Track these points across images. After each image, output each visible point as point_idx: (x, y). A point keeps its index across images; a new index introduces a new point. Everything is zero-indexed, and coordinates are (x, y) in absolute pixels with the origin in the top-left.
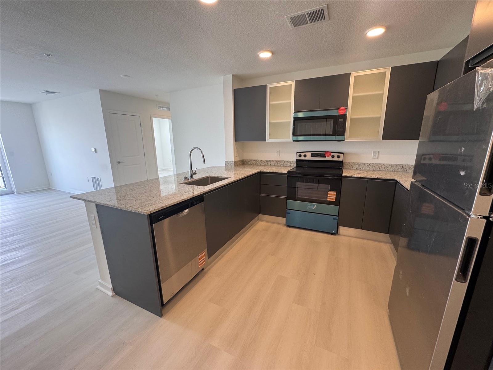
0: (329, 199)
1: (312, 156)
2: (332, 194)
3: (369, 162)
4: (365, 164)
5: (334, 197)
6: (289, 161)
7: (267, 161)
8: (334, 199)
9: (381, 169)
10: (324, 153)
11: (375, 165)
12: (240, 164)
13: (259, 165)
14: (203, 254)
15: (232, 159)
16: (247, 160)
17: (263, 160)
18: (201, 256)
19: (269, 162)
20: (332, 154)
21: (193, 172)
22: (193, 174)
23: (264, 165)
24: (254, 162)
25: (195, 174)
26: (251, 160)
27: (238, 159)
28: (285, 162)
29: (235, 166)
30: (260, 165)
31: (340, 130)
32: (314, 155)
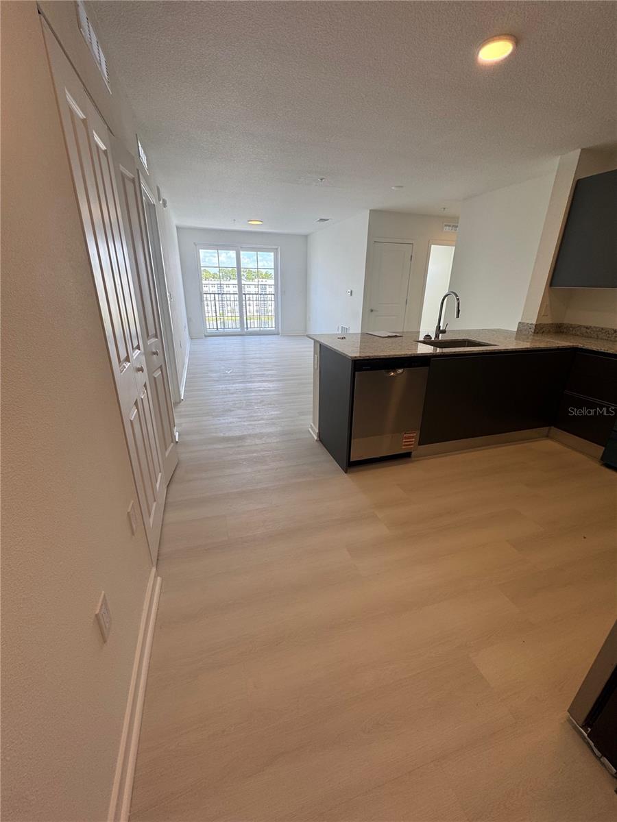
12: (549, 332)
13: (594, 338)
14: (412, 435)
15: (533, 320)
16: (571, 325)
17: (606, 328)
18: (409, 435)
21: (441, 329)
22: (439, 331)
24: (584, 330)
25: (444, 332)
26: (580, 326)
27: (547, 320)
29: (534, 333)
30: (598, 338)
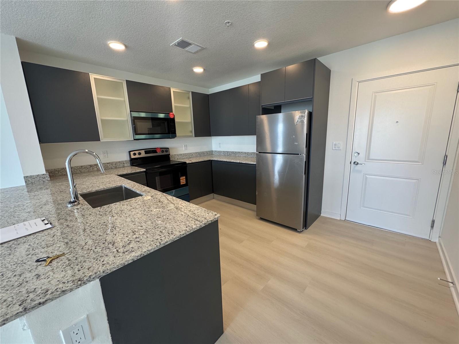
0: (182, 183)
1: (146, 152)
2: (183, 179)
3: (183, 153)
4: (181, 154)
5: (184, 181)
6: (122, 161)
7: (91, 166)
8: (184, 182)
9: (190, 157)
10: (156, 149)
11: (187, 155)
19: (95, 167)
20: (162, 149)
23: (87, 172)
28: (116, 163)
31: (173, 130)
32: (147, 152)
